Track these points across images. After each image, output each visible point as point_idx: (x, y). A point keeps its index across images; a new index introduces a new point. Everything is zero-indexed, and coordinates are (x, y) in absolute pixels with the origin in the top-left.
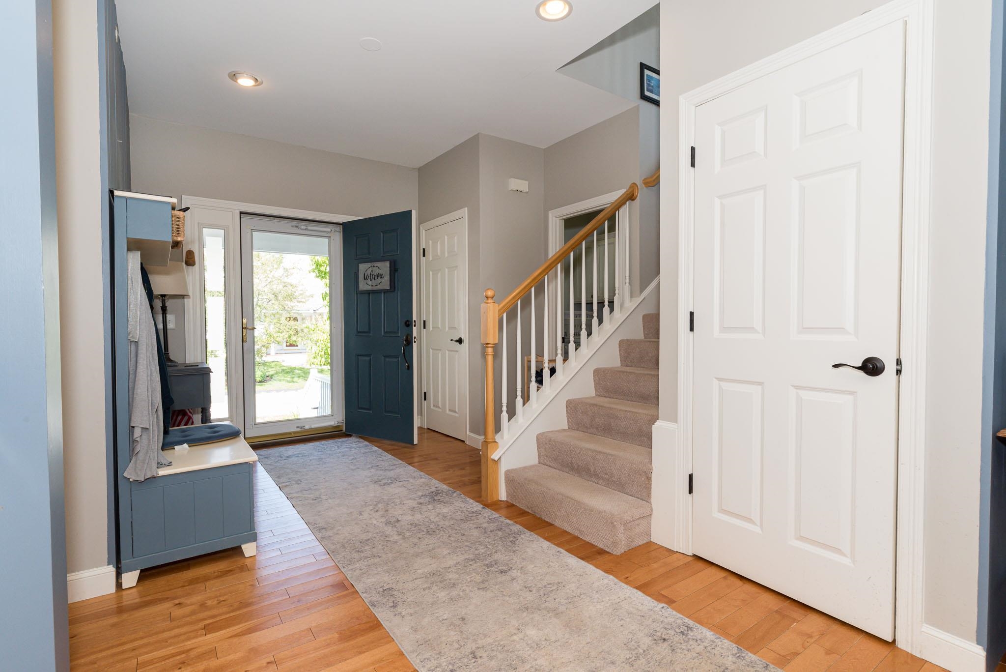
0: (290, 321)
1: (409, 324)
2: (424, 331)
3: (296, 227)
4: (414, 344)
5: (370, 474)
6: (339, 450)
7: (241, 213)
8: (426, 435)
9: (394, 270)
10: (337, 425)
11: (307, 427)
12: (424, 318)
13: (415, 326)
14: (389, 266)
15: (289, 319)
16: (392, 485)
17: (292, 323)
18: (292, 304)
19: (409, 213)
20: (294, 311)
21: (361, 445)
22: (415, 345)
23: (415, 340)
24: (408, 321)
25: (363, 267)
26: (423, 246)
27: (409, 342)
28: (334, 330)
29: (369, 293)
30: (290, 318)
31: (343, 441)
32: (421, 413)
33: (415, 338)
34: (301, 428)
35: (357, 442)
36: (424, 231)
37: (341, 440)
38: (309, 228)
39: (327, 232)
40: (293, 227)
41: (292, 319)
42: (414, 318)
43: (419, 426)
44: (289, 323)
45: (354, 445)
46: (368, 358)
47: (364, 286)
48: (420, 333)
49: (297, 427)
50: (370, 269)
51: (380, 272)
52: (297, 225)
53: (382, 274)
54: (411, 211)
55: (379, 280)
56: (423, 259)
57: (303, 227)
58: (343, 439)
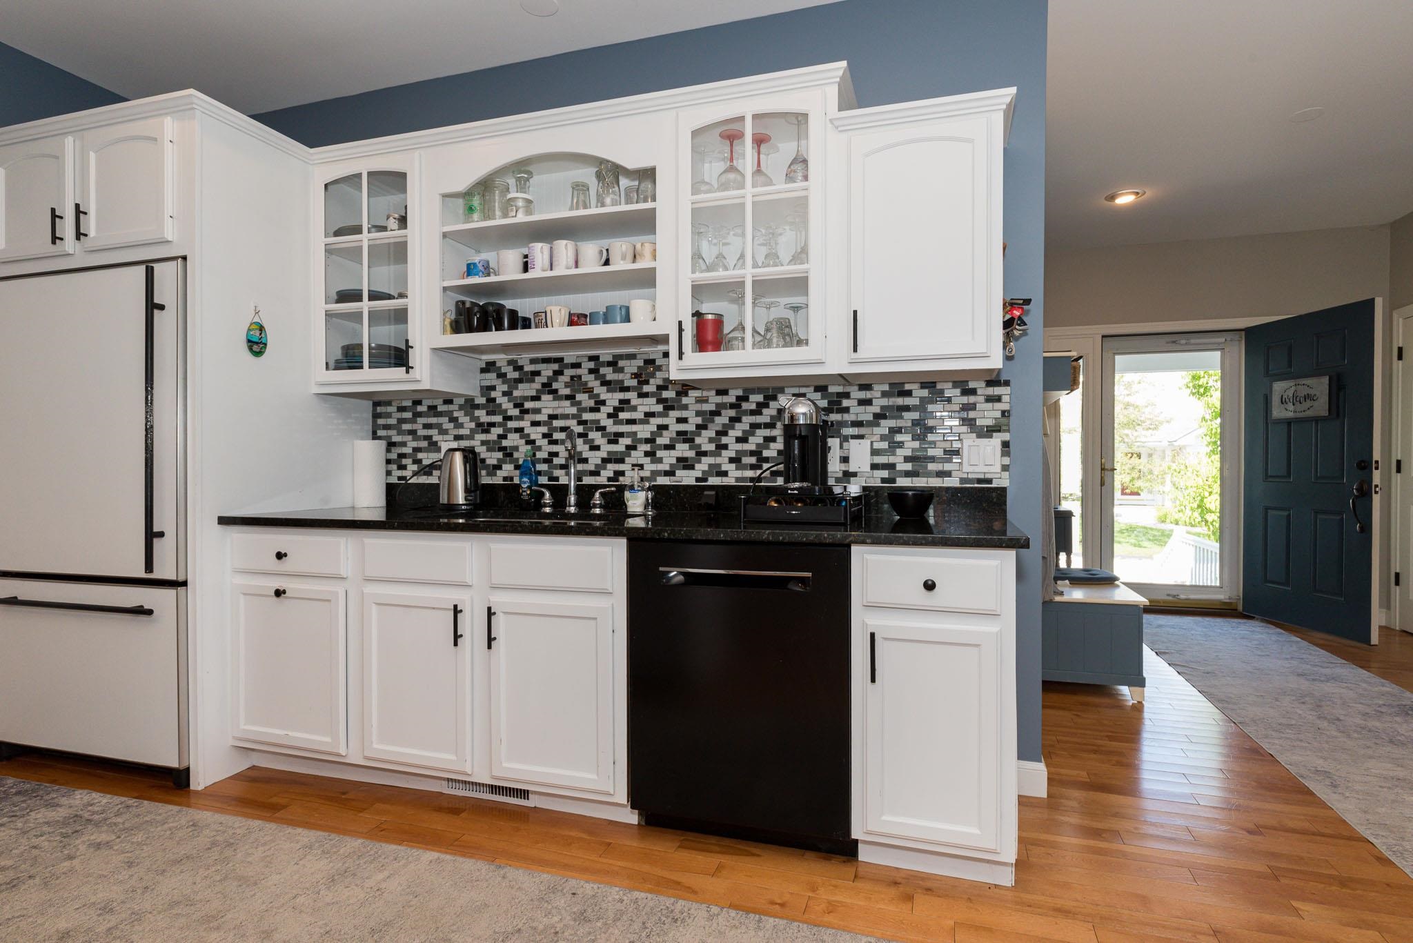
0: (1132, 459)
1: (1366, 465)
2: (1397, 479)
3: (1174, 342)
4: (1374, 496)
5: (1288, 665)
6: (1234, 631)
7: (1103, 337)
8: (1397, 639)
9: (1337, 388)
10: (1228, 601)
11: (1182, 597)
12: (1397, 454)
13: (1377, 468)
14: (1328, 382)
15: (1130, 455)
16: (1329, 684)
17: (1135, 460)
18: (1136, 434)
19: (1370, 303)
20: (1139, 444)
21: (1271, 631)
22: (1376, 499)
23: (1377, 489)
24: (1363, 461)
25: (1279, 387)
26: (1399, 341)
27: (1365, 492)
28: (1226, 473)
29: (1289, 423)
30: (1132, 454)
31: (1240, 623)
32: (1387, 603)
33: (1376, 486)
34: (1174, 596)
35: (1262, 626)
36: (1401, 319)
37: (1236, 620)
38: (1193, 341)
39: (1219, 344)
40: (1167, 343)
41: (1135, 455)
42: (1377, 455)
43: (1383, 624)
44: (1130, 462)
45: (1258, 629)
46: (1286, 513)
47: (1278, 412)
48: (1387, 479)
49: (1168, 595)
50: (1293, 388)
51: (1312, 392)
52: (1174, 340)
53: (1315, 395)
54: (1373, 300)
55: (1309, 403)
56: (1398, 366)
57: (1183, 342)
58: (1240, 620)
